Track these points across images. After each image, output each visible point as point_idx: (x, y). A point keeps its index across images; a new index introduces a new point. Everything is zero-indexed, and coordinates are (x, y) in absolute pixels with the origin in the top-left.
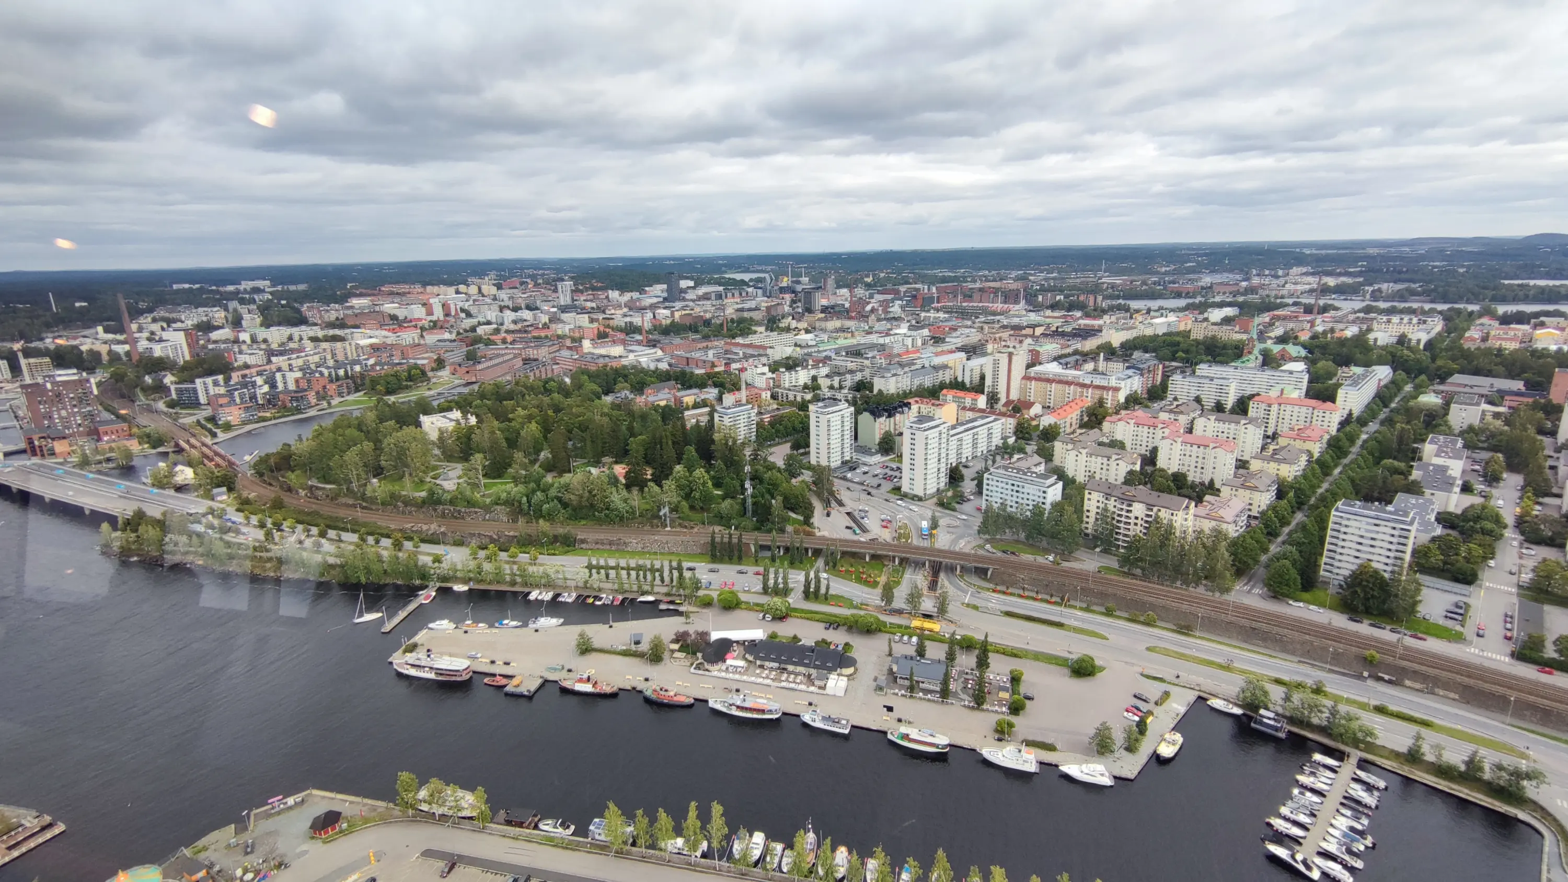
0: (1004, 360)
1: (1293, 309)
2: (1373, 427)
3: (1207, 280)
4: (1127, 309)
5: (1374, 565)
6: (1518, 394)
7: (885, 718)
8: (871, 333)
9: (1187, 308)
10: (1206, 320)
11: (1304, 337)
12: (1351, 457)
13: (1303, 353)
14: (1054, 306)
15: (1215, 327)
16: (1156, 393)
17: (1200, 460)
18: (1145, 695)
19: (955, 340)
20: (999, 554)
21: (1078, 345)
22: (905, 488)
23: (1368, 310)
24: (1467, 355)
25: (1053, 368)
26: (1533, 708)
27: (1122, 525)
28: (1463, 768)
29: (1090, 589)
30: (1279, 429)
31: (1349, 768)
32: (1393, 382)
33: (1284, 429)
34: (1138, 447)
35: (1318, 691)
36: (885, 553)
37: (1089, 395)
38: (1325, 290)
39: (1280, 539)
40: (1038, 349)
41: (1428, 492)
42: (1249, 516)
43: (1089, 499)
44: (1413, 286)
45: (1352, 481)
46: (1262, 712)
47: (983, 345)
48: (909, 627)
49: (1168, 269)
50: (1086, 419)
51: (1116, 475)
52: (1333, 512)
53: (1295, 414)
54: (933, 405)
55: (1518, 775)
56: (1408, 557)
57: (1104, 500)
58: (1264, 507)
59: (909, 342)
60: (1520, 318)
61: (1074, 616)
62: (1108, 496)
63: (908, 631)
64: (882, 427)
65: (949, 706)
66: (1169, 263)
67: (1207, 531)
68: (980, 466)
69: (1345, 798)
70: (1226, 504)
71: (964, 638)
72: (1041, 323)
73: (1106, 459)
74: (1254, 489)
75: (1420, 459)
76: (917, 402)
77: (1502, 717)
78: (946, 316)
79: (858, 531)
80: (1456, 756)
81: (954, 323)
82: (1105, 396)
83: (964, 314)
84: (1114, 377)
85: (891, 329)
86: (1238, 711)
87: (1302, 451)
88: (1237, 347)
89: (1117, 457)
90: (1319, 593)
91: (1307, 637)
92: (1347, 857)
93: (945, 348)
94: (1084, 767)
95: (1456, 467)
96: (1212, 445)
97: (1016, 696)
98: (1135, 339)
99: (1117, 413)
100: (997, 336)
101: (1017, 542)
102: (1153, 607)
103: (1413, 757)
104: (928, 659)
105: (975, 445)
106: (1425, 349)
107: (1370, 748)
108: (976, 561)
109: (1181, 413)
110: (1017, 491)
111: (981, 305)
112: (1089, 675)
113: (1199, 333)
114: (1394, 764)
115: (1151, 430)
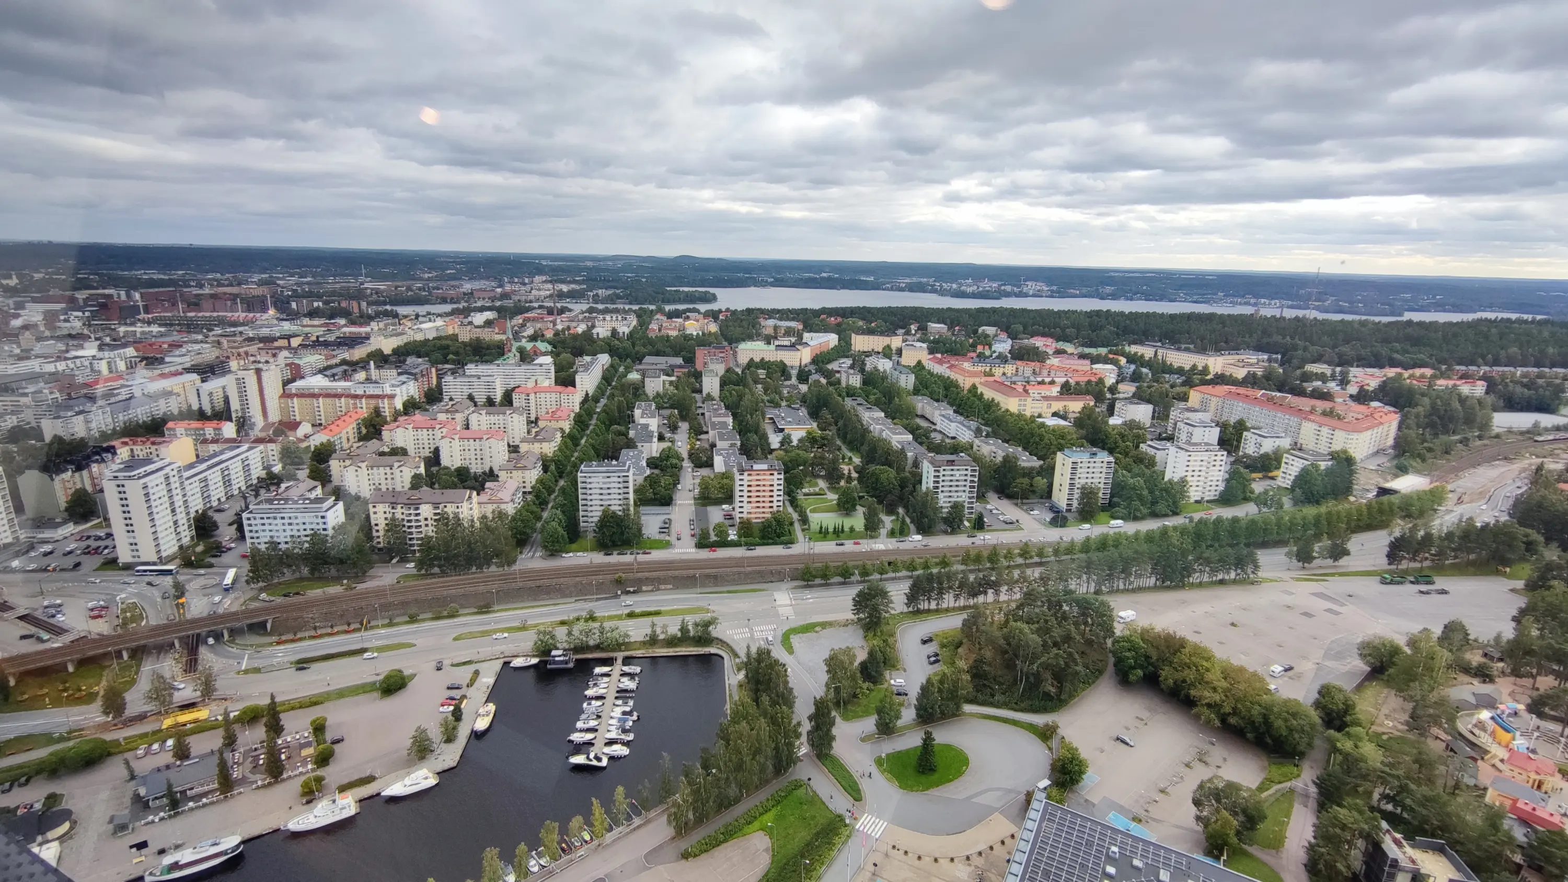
0: (251, 379)
1: (539, 311)
2: (603, 401)
3: (467, 286)
4: (396, 315)
5: (612, 508)
6: (680, 367)
7: (135, 861)
8: (28, 358)
9: (453, 313)
10: (470, 323)
11: (549, 334)
12: (591, 427)
13: (550, 348)
14: (312, 314)
15: (478, 330)
16: (433, 396)
17: (478, 452)
18: (457, 682)
19: (177, 360)
20: (279, 600)
21: (345, 354)
22: (124, 556)
23: (591, 310)
24: (651, 342)
25: (318, 382)
26: (708, 576)
27: (413, 530)
28: (679, 634)
29: (390, 603)
30: (539, 414)
31: (618, 668)
32: (612, 366)
33: (542, 413)
34: (421, 450)
35: (592, 618)
36: (101, 651)
37: (364, 406)
38: (561, 295)
39: (550, 506)
40: (297, 361)
41: (639, 445)
42: (525, 493)
43: (375, 513)
44: (618, 291)
45: (593, 446)
46: (554, 653)
47: (223, 362)
48: (160, 731)
49: (430, 275)
50: (364, 431)
51: (402, 482)
52: (579, 474)
53: (548, 399)
54: (153, 443)
55: (707, 624)
56: (631, 496)
57: (390, 509)
58: (534, 483)
59: (103, 367)
60: (676, 314)
61: (379, 636)
62: (393, 505)
63: (160, 736)
64: (68, 485)
65: (239, 797)
66: (431, 269)
67: (490, 516)
68: (238, 505)
69: (618, 692)
70: (502, 487)
71: (244, 712)
72: (298, 333)
73: (388, 468)
74: (524, 468)
75: (634, 422)
76: (126, 444)
77: (694, 590)
78: (162, 329)
79: (46, 636)
80: (674, 630)
81: (175, 338)
82: (381, 405)
83: (190, 327)
84: (387, 385)
85: (67, 351)
86: (535, 661)
87: (556, 430)
88: (499, 347)
89: (399, 464)
90: (581, 542)
91: (578, 579)
92: (623, 737)
93: (167, 371)
94: (407, 781)
95: (654, 424)
96: (485, 437)
97: (321, 747)
98: (406, 344)
99: (395, 420)
100: (241, 350)
101: (302, 579)
102: (453, 599)
103: (653, 641)
104: (195, 758)
105: (227, 483)
106: (628, 339)
107: (627, 646)
108: (246, 618)
109: (457, 411)
110: (290, 524)
111: (215, 314)
112: (400, 688)
113: (465, 335)
114: (643, 651)
115: (430, 432)
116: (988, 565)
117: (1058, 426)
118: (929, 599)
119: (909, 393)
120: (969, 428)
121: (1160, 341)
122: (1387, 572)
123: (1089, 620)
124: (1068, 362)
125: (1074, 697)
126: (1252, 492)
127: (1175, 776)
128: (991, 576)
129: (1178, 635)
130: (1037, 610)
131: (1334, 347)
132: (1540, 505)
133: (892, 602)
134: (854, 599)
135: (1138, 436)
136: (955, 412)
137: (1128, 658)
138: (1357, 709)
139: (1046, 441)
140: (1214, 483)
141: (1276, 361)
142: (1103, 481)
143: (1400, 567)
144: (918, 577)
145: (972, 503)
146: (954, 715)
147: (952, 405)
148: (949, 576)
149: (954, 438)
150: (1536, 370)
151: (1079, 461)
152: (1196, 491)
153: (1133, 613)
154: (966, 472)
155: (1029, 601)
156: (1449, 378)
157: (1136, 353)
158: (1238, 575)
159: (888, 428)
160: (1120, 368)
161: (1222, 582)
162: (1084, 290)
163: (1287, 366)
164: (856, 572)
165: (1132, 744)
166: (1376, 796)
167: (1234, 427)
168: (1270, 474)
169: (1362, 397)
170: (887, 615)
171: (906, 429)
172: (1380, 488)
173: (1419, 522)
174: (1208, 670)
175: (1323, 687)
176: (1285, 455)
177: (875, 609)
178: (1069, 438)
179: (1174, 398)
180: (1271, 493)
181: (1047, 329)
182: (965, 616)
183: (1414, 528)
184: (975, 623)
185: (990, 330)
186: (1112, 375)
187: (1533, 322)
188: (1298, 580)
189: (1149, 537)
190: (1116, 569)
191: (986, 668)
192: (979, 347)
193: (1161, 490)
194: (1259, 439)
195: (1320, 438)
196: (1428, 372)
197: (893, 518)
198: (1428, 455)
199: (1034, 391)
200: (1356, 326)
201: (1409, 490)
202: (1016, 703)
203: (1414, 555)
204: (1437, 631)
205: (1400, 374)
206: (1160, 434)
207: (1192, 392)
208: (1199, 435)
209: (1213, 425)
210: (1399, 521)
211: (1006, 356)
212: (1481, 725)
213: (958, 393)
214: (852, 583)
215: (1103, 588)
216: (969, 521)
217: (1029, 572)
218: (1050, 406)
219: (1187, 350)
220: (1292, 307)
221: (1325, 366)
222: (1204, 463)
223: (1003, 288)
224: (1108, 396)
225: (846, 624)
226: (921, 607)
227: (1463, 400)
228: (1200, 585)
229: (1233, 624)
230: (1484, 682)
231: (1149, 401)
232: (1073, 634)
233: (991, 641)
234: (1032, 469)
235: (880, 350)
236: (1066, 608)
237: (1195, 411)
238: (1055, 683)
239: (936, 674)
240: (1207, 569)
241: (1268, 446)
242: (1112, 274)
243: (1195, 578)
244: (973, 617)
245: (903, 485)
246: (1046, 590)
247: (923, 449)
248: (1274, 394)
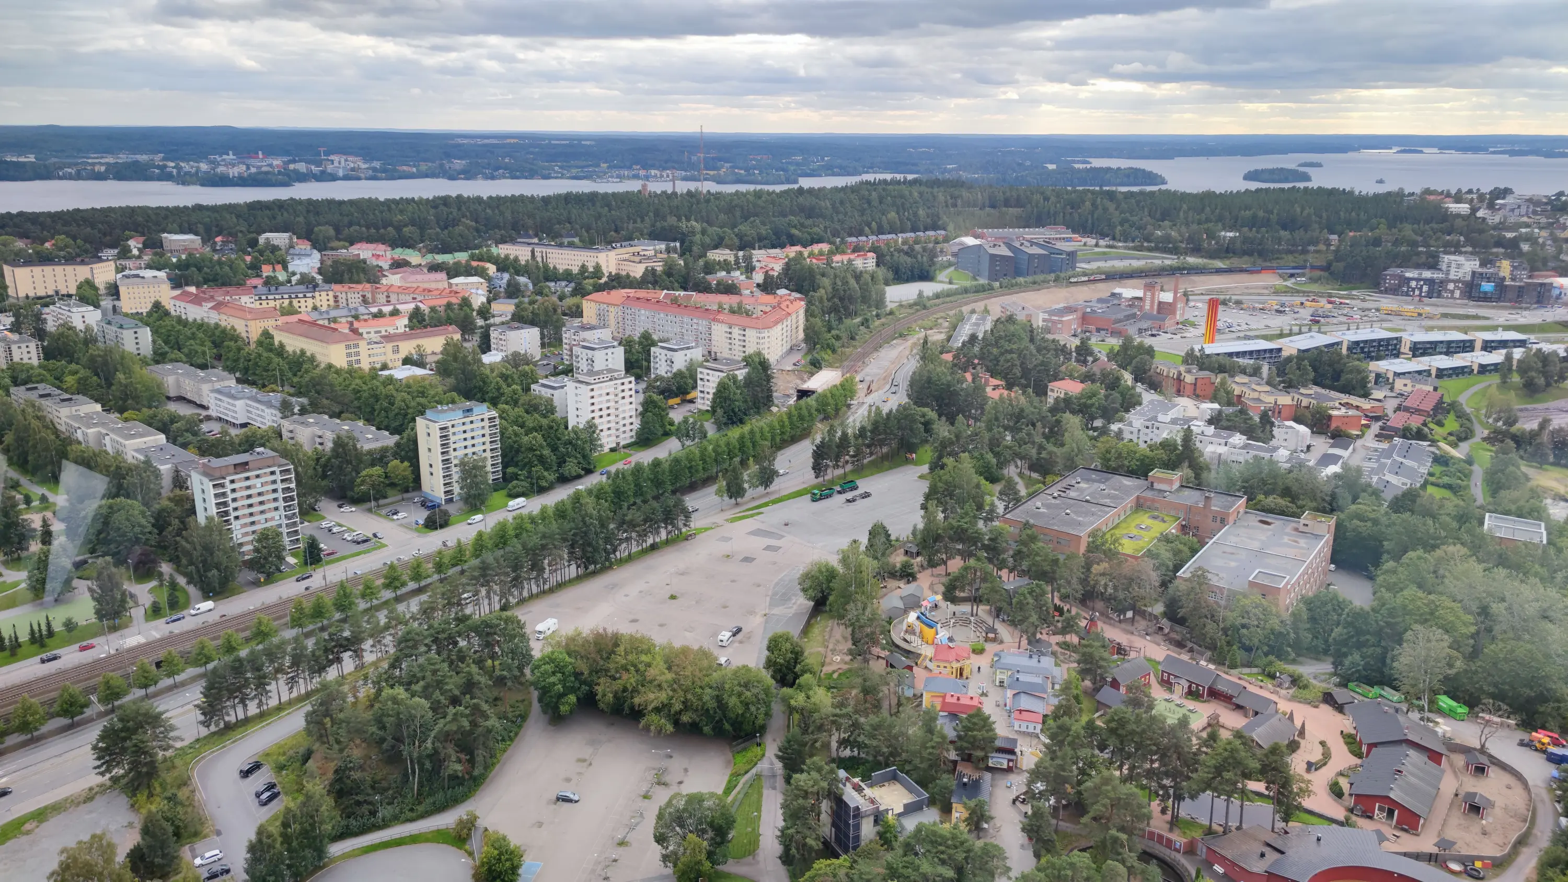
116: (338, 616)
117: (414, 377)
118: (243, 702)
119: (144, 362)
120: (269, 405)
121: (536, 235)
122: (814, 487)
123: (497, 649)
124: (413, 278)
125: (493, 764)
126: (672, 423)
127: (633, 817)
128: (342, 630)
129: (610, 631)
130: (421, 660)
131: (734, 226)
132: (929, 381)
133: (172, 728)
134: (95, 748)
135: (524, 375)
136: (239, 381)
137: (554, 684)
138: (806, 654)
139: (398, 403)
140: (628, 421)
141: (675, 250)
142: (488, 447)
143: (827, 478)
144: (214, 671)
145: (295, 524)
146: (318, 868)
147: (231, 370)
148: (271, 655)
149: (244, 425)
150: (912, 235)
151: (449, 424)
152: (609, 436)
153: (555, 620)
154: (273, 478)
155: (407, 651)
156: (843, 253)
157: (507, 257)
158: (669, 533)
159: (113, 430)
160: (489, 279)
161: (654, 547)
162: (424, 167)
163: (687, 255)
164: (93, 698)
165: (576, 798)
166: (834, 745)
167: (640, 343)
168: (689, 397)
169: (768, 286)
170: (169, 753)
171: (150, 425)
172: (799, 391)
173: (836, 423)
174: (649, 665)
175: (770, 641)
176: (699, 370)
177: (140, 750)
178: (432, 392)
179: (565, 315)
180: (691, 420)
181: (373, 231)
182: (309, 708)
183: (832, 431)
184: (327, 714)
185: (280, 239)
186: (480, 292)
187: (905, 181)
188: (733, 520)
189: (560, 512)
190: (522, 567)
191: (356, 775)
192: (264, 267)
193: (565, 444)
194: (669, 353)
195: (733, 341)
196: (825, 247)
197: (154, 583)
198: (837, 344)
199: (369, 330)
200: (751, 198)
201: (825, 387)
202: (412, 810)
203: (837, 461)
204: (864, 540)
205: (801, 253)
206: (555, 367)
207: (584, 302)
208: (601, 360)
209: (616, 343)
210: (819, 425)
211: (313, 279)
212: (910, 630)
213: (239, 349)
214: (90, 720)
215: (511, 598)
216: (293, 555)
217: (401, 608)
218: (396, 350)
219: (571, 245)
220: (685, 179)
221: (728, 251)
222: (611, 397)
223: (292, 167)
224: (480, 322)
225: (90, 797)
226: (231, 718)
227: (858, 276)
228: (630, 558)
229: (673, 597)
230: (909, 582)
231: (533, 323)
232: (477, 678)
233: (358, 731)
234: (384, 450)
235: (73, 291)
236: (462, 643)
237: (592, 328)
238: (462, 756)
239: (274, 817)
240: (634, 535)
241: (680, 362)
242: (460, 141)
243: (622, 552)
244: (321, 704)
245: (160, 522)
246: (430, 627)
247: (189, 455)
248: (677, 293)
